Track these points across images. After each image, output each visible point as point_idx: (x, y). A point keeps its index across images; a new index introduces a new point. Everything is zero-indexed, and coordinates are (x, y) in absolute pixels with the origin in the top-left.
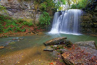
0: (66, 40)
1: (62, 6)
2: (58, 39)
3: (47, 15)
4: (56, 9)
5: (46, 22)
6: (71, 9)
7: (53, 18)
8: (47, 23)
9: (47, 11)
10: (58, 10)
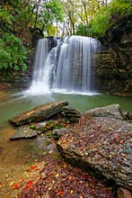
0: (67, 107)
1: (55, 24)
2: (49, 107)
3: (16, 43)
4: (41, 31)
5: (15, 62)
6: (78, 34)
7: (34, 54)
8: (16, 68)
9: (14, 33)
10: (45, 33)
